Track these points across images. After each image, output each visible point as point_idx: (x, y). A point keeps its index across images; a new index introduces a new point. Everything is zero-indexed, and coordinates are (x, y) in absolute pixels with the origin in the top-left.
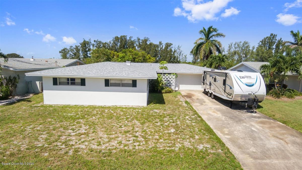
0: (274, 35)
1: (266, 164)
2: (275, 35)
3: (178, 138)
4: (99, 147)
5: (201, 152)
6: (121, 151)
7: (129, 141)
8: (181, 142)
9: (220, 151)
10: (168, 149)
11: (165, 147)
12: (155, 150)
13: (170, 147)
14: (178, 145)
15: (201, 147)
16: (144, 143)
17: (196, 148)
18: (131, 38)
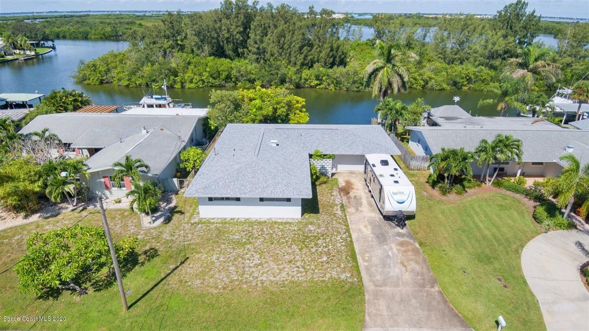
0: (522, 2)
1: (381, 291)
2: (524, 2)
3: (328, 268)
4: (275, 279)
5: (343, 281)
6: (291, 282)
7: (293, 272)
8: (330, 272)
9: (356, 279)
10: (321, 279)
11: (318, 277)
12: (311, 281)
13: (322, 277)
14: (328, 275)
15: (343, 277)
16: (304, 273)
17: (339, 278)
18: (255, 3)
